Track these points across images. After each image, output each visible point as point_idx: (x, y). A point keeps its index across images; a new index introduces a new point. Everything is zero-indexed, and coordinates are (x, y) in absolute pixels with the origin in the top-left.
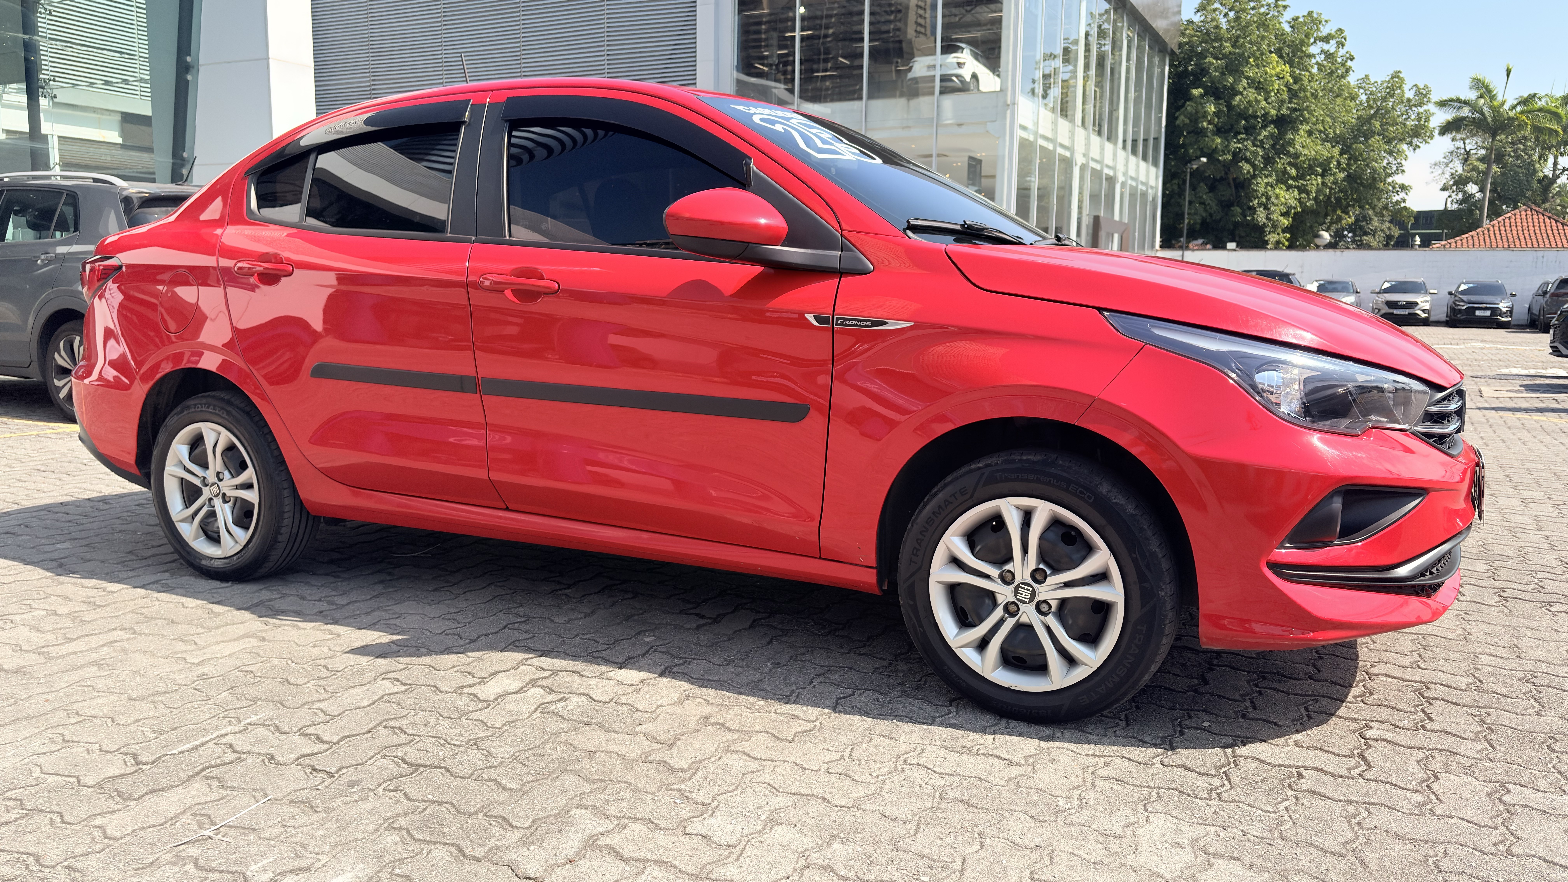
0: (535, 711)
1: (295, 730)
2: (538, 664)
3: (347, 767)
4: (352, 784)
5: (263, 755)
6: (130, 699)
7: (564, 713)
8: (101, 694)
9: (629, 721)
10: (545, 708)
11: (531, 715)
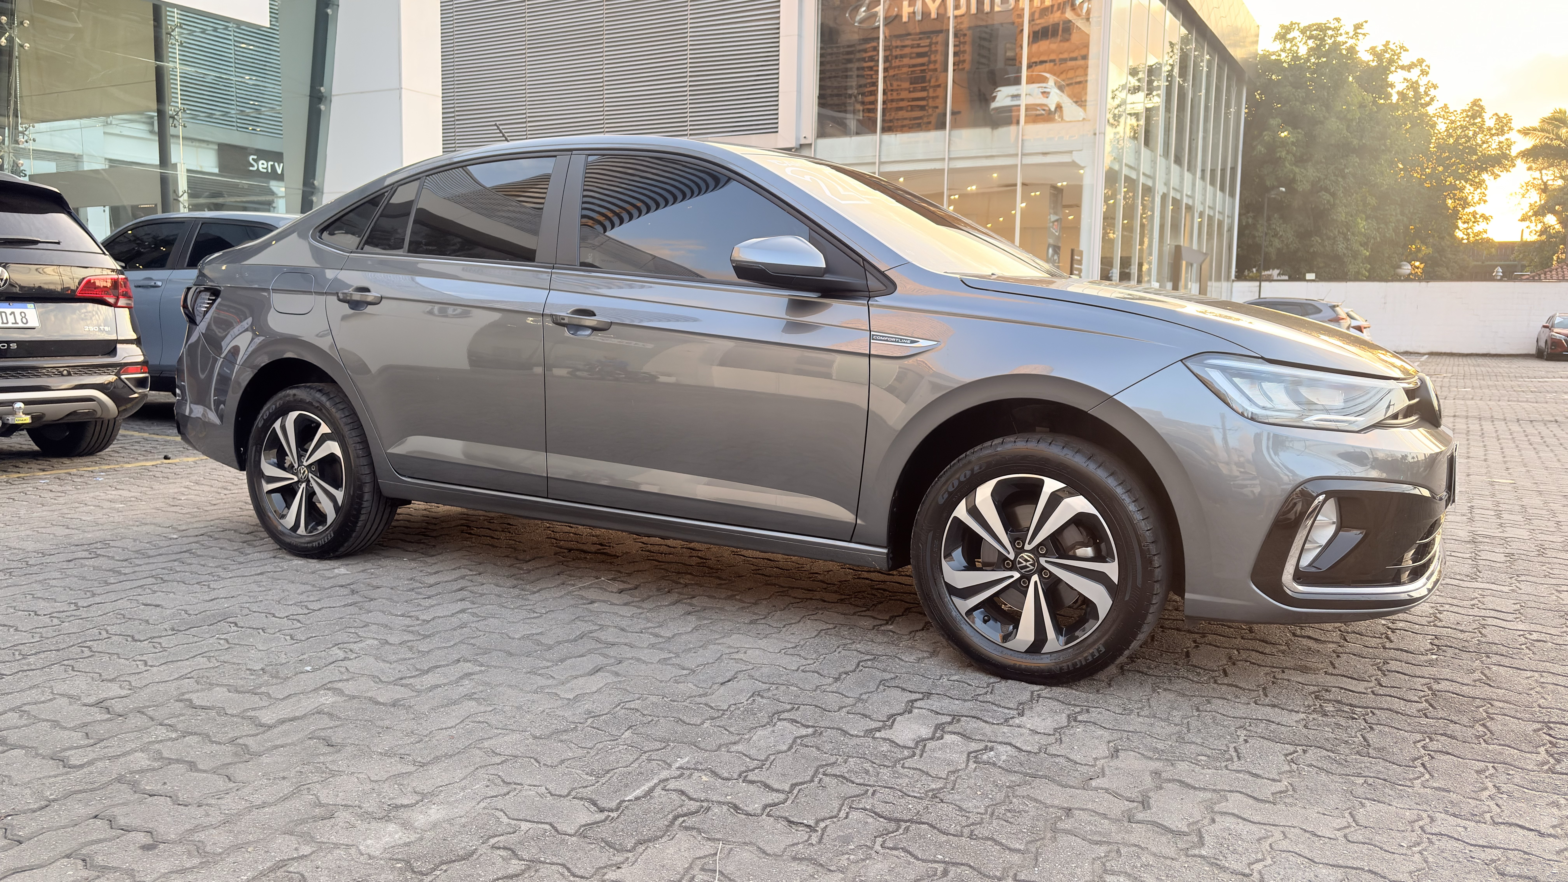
0: (968, 761)
2: (928, 707)
3: (822, 820)
4: (843, 840)
5: (725, 804)
6: (535, 737)
7: (1002, 764)
8: (500, 731)
9: (1077, 774)
10: (976, 757)
11: (967, 765)
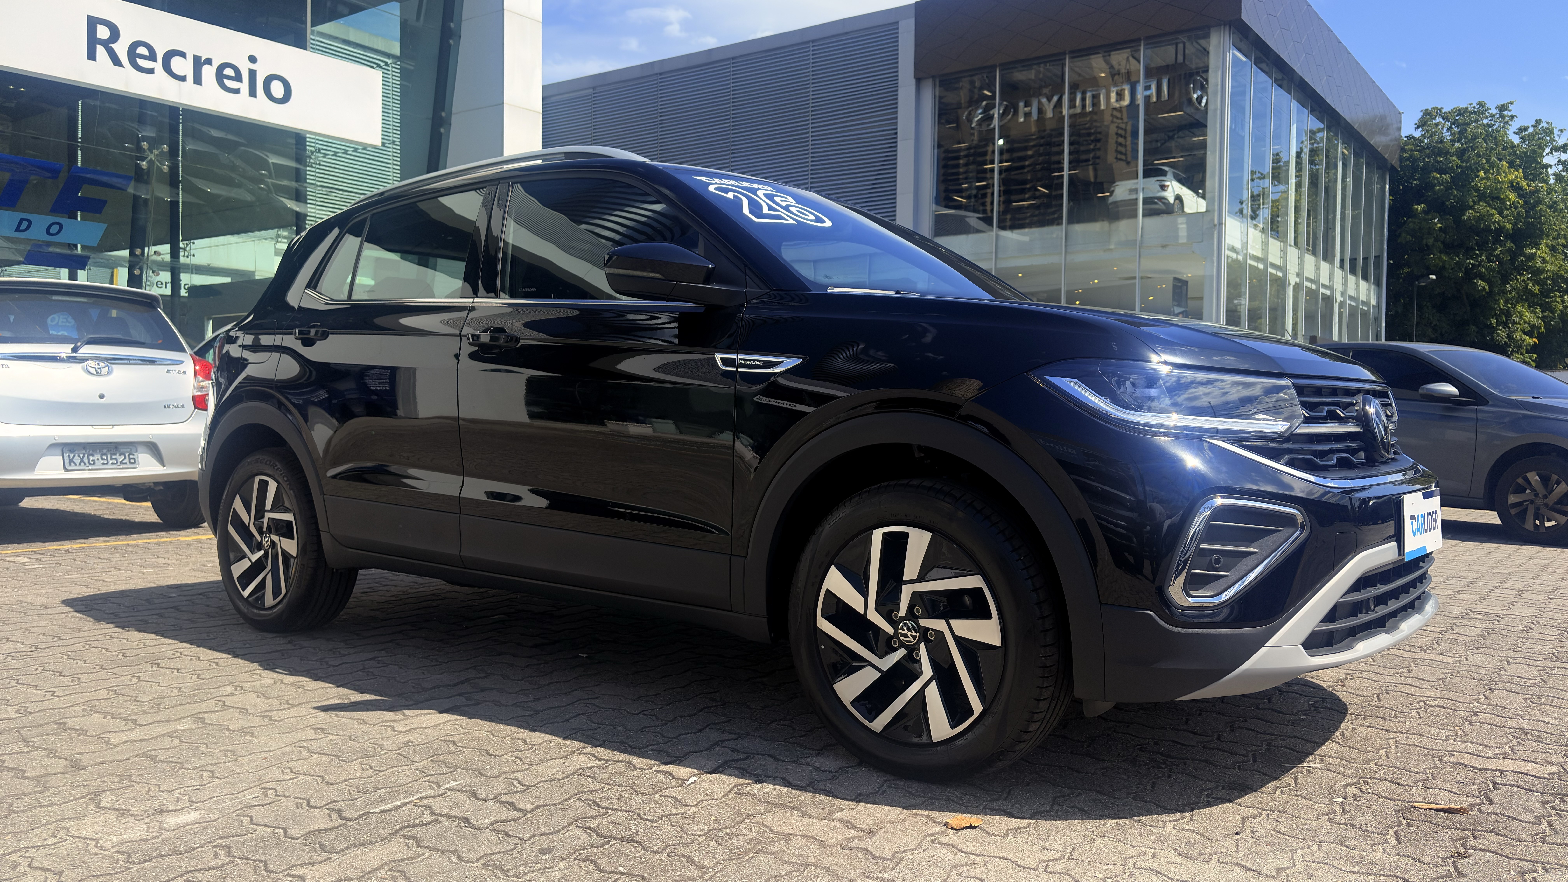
1: (491, 797)
3: (540, 835)
4: (543, 851)
5: (459, 818)
7: (760, 795)
